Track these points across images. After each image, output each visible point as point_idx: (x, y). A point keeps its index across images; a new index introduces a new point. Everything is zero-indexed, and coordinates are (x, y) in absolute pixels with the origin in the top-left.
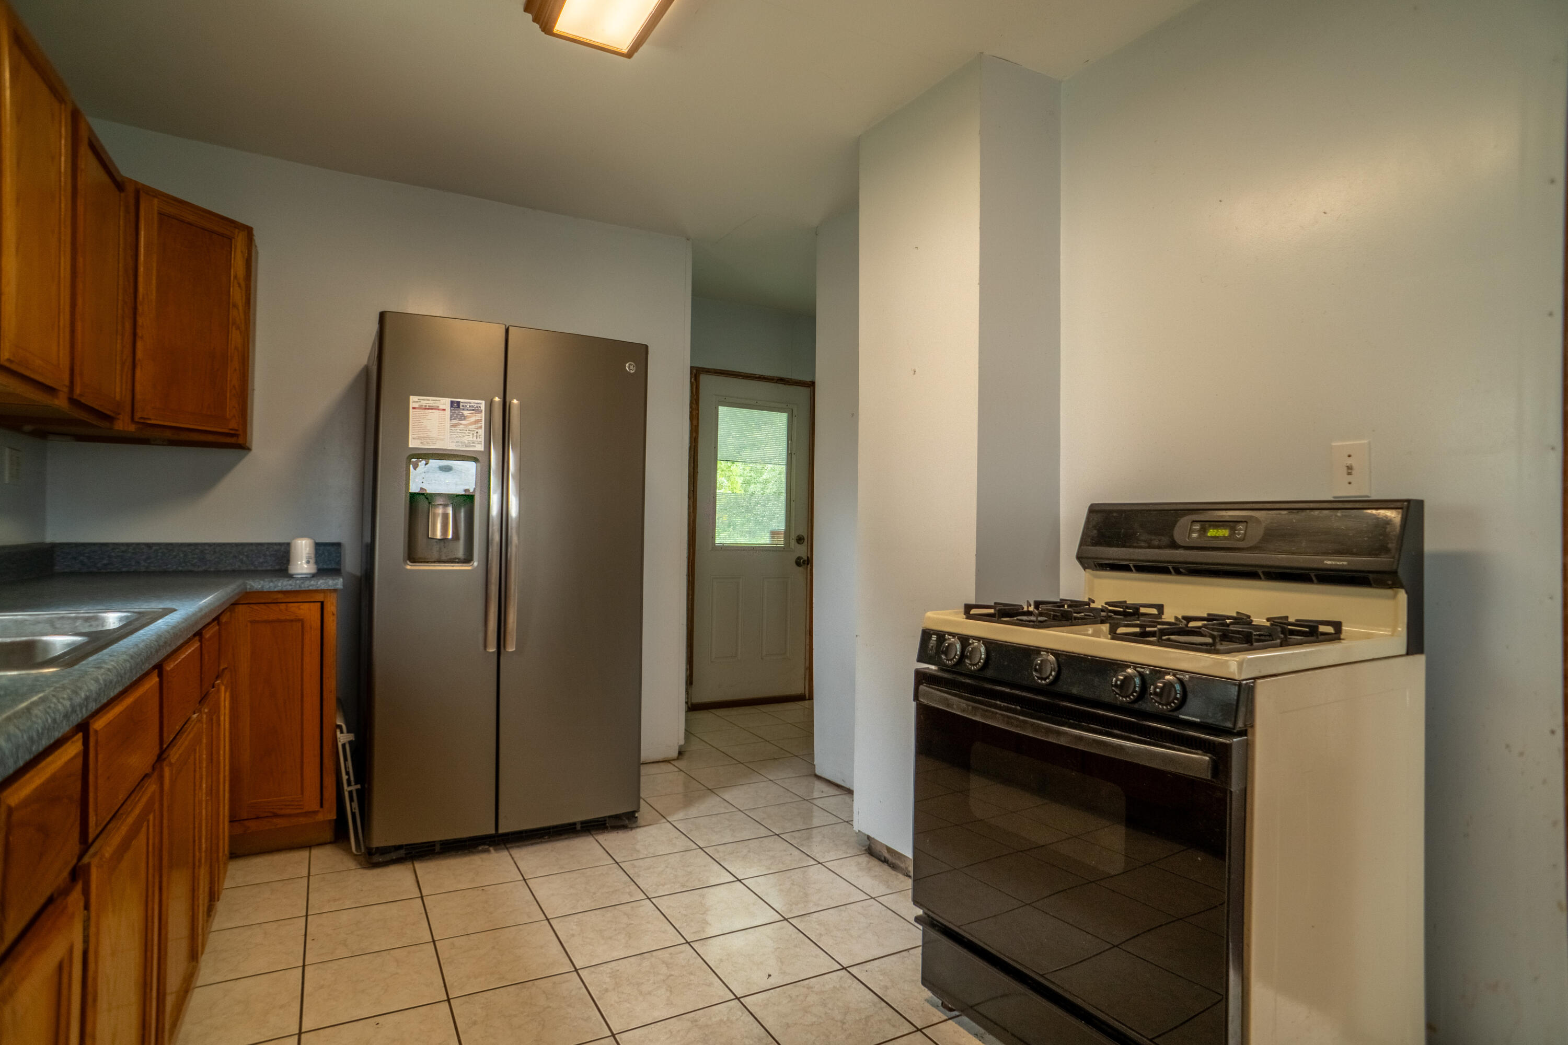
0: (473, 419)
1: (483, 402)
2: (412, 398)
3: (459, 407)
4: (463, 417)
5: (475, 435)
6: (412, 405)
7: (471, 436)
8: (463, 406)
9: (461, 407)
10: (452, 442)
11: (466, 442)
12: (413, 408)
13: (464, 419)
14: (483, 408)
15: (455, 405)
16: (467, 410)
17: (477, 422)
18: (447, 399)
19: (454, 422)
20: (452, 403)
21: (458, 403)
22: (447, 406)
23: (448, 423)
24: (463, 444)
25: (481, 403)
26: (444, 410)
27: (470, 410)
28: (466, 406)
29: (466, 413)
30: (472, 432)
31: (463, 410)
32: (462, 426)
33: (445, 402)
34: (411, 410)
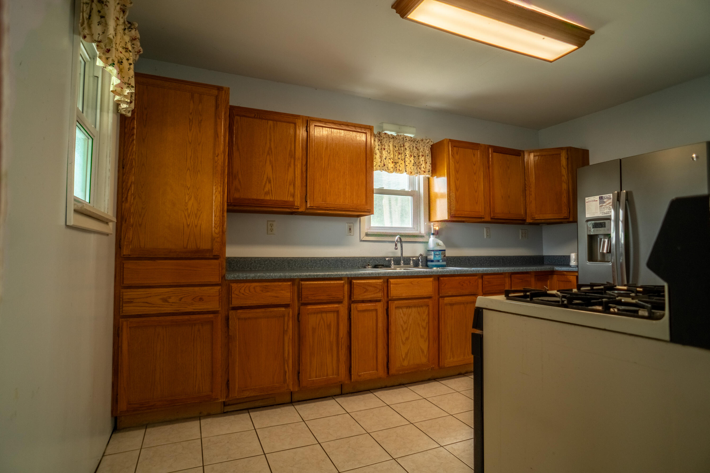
0: (608, 202)
1: (612, 194)
2: (586, 198)
3: (602, 198)
4: (604, 202)
5: (609, 209)
6: (586, 201)
7: (608, 209)
8: (604, 198)
9: (603, 198)
10: (601, 213)
11: (606, 212)
12: (587, 202)
13: (604, 203)
14: (612, 197)
15: (601, 198)
16: (606, 199)
17: (609, 203)
18: (597, 196)
19: (601, 205)
20: (600, 197)
21: (602, 197)
22: (598, 199)
23: (599, 205)
24: (605, 213)
25: (611, 195)
26: (597, 201)
27: (607, 199)
28: (605, 197)
29: (605, 200)
30: (608, 208)
31: (604, 199)
32: (604, 206)
33: (597, 198)
34: (586, 203)
